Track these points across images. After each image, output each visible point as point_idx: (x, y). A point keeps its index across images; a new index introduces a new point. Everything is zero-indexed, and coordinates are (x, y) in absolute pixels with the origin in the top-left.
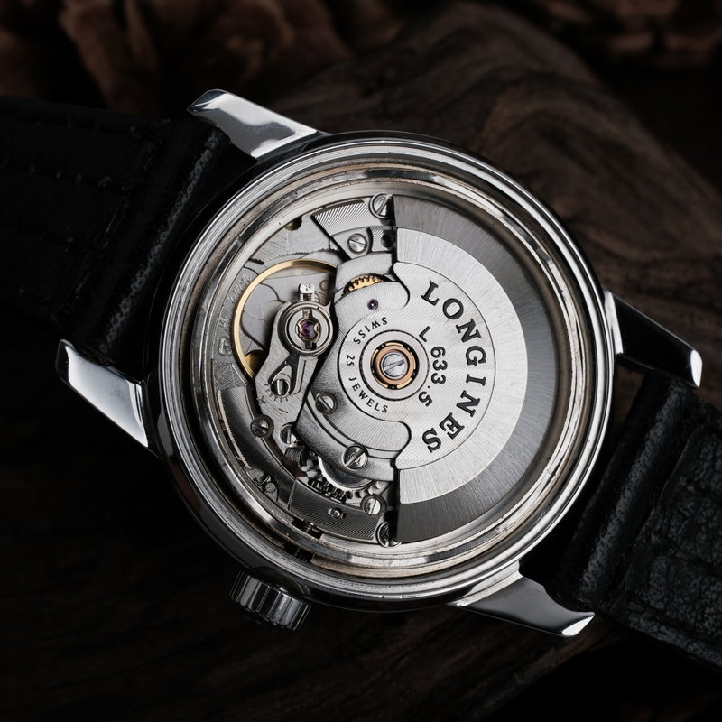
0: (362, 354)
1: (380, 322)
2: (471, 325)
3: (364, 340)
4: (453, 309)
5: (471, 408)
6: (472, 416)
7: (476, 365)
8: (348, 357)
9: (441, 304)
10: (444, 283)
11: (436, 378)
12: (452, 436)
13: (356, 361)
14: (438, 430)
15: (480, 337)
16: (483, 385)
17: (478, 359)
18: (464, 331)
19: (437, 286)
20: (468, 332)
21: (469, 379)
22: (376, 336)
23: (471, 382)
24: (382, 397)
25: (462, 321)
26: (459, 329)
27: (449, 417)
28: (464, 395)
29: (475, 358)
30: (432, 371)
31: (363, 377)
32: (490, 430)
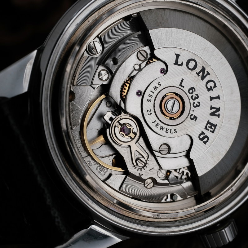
0: (154, 106)
1: (158, 86)
2: (203, 69)
3: (153, 99)
4: (192, 65)
5: (217, 113)
6: (219, 117)
7: (212, 90)
8: (148, 111)
9: (184, 64)
10: (183, 52)
11: (195, 105)
12: (213, 132)
13: (153, 112)
14: (205, 131)
15: (209, 74)
16: (219, 99)
17: (212, 87)
18: (201, 74)
19: (180, 55)
20: (203, 73)
21: (211, 99)
22: (158, 94)
23: (213, 100)
24: (172, 126)
25: (198, 69)
26: (198, 74)
27: (209, 122)
28: (212, 108)
29: (211, 87)
30: (192, 102)
31: (158, 119)
32: (229, 121)
